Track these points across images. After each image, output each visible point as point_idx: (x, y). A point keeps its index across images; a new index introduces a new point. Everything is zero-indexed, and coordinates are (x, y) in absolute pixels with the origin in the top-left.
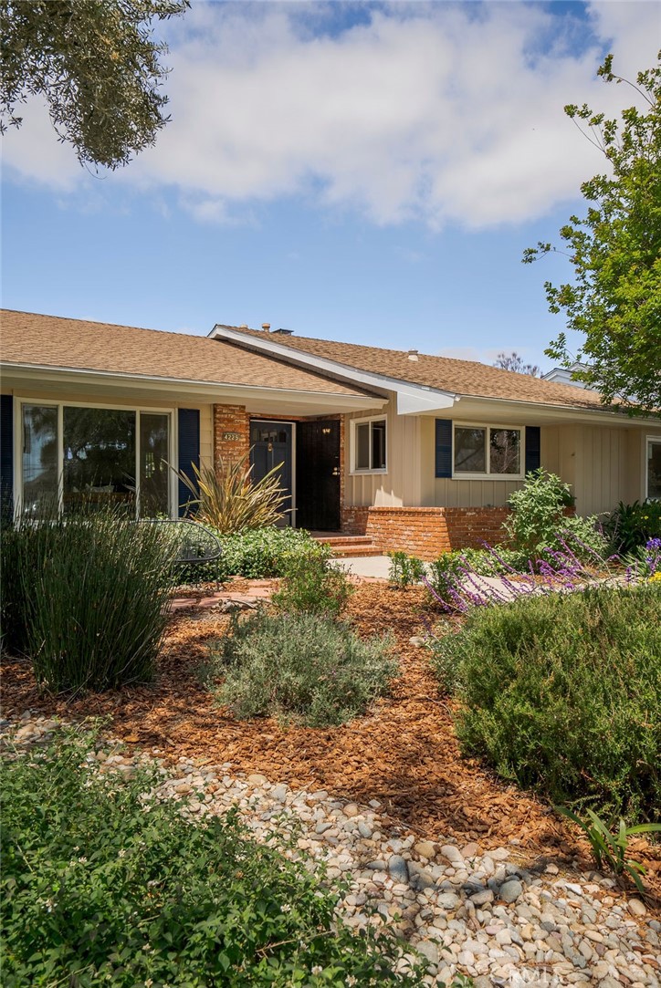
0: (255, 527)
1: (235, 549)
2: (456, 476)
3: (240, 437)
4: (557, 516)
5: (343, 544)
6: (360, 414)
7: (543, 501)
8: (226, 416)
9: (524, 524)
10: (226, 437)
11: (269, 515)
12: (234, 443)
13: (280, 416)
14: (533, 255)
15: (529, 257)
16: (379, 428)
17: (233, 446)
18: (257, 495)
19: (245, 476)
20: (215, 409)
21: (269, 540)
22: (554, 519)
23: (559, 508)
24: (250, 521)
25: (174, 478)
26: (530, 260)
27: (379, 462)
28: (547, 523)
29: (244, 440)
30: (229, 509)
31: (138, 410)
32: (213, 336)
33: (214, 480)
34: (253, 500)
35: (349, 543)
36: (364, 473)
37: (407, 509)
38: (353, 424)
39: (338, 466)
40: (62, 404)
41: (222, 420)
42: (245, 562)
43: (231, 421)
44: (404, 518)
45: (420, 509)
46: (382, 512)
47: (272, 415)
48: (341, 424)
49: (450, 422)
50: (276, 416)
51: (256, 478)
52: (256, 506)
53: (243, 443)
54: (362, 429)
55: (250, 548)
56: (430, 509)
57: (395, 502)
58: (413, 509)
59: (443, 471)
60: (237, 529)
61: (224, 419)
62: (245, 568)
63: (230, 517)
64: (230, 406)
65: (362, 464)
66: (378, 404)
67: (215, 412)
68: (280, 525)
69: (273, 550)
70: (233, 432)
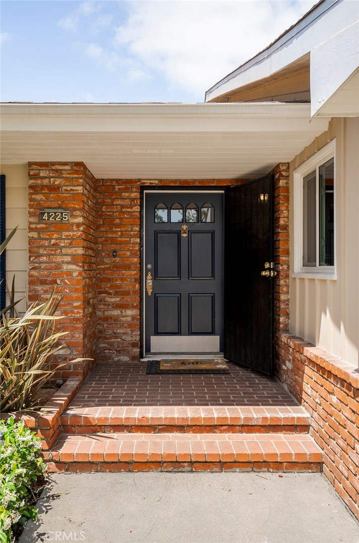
3: (72, 216)
8: (46, 182)
10: (45, 217)
12: (61, 226)
13: (195, 181)
17: (59, 231)
20: (32, 171)
29: (80, 220)
39: (274, 258)
41: (39, 190)
43: (54, 189)
47: (180, 181)
48: (282, 183)
50: (186, 181)
53: (78, 225)
61: (43, 187)
64: (53, 164)
67: (32, 175)
70: (59, 208)
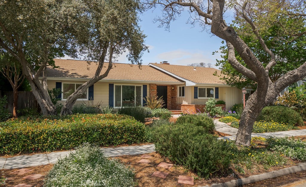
0: (158, 108)
1: (154, 112)
2: (199, 98)
4: (214, 106)
5: (175, 112)
6: (179, 85)
7: (212, 104)
9: (208, 108)
10: (152, 90)
11: (160, 106)
14: (214, 53)
15: (213, 53)
16: (183, 88)
17: (153, 92)
18: (158, 102)
19: (156, 98)
20: (150, 84)
21: (160, 111)
22: (214, 107)
23: (214, 105)
24: (156, 107)
25: (142, 98)
26: (214, 54)
27: (183, 95)
28: (212, 108)
29: (156, 91)
30: (153, 105)
31: (135, 85)
32: (149, 65)
33: (150, 99)
34: (157, 103)
35: (177, 112)
36: (180, 97)
37: (188, 105)
38: (178, 87)
40: (122, 85)
41: (151, 87)
42: (155, 114)
43: (153, 87)
44: (188, 107)
45: (190, 105)
46: (184, 105)
48: (176, 87)
49: (197, 87)
51: (158, 99)
52: (158, 104)
54: (180, 88)
55: (156, 112)
56: (192, 105)
57: (186, 104)
58: (189, 105)
59: (196, 97)
60: (154, 108)
62: (156, 115)
63: (153, 106)
64: (153, 84)
65: (180, 95)
66: (183, 83)
67: (150, 85)
68: (162, 108)
69: (161, 112)
70: (154, 89)
